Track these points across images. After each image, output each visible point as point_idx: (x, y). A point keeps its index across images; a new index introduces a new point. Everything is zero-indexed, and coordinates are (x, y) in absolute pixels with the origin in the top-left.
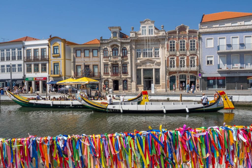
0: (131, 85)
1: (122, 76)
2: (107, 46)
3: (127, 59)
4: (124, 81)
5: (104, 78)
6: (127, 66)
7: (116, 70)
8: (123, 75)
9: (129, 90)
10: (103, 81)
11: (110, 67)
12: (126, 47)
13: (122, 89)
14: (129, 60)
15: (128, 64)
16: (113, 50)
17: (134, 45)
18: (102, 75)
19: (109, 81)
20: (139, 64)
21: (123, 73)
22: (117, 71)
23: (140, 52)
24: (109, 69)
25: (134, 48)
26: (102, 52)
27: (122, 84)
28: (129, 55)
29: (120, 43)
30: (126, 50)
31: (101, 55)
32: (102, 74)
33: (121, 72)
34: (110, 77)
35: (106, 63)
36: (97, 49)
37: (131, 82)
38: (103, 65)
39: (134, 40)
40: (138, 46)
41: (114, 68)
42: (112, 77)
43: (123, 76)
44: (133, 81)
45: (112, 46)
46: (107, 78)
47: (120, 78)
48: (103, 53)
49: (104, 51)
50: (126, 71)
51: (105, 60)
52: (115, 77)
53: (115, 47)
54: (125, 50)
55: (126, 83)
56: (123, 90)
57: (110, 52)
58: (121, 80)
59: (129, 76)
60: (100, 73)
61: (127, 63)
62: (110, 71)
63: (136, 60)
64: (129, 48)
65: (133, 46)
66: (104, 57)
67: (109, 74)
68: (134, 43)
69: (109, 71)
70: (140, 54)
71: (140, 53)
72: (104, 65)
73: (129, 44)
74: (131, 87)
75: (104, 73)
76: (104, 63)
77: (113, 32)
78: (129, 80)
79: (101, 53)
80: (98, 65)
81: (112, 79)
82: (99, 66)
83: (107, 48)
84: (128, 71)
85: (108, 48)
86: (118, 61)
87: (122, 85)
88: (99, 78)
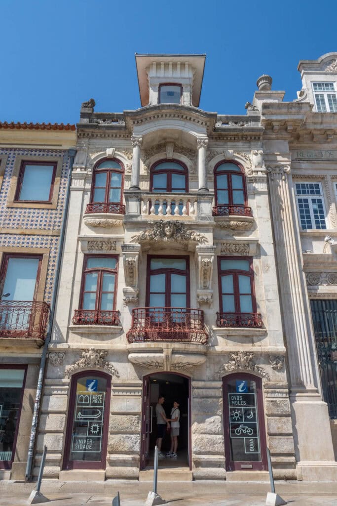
0: (292, 415)
1: (220, 339)
2: (117, 149)
3: (251, 226)
4: (229, 382)
5: (78, 353)
6: (251, 274)
7: (168, 294)
8: (228, 337)
9: (276, 465)
10: (67, 380)
11: (129, 268)
12: (239, 158)
13: (222, 458)
14: (262, 233)
15: (258, 256)
16: (154, 171)
17: (283, 155)
18: (64, 331)
19: (114, 380)
20: (321, 268)
21: (223, 318)
22: (178, 302)
23: (316, 197)
24: (122, 285)
25: (289, 169)
26: (85, 177)
27: (220, 412)
28: (259, 205)
29: (205, 130)
30: (242, 174)
31: (76, 197)
32: (63, 317)
33: (212, 313)
34: (120, 343)
35: (103, 241)
36: (54, 164)
38: (81, 257)
39: (284, 126)
40: (304, 165)
41: (158, 282)
42: (143, 345)
43: (223, 345)
44: (301, 385)
45: (147, 151)
46: (97, 351)
47: (205, 354)
48: (89, 186)
49: (95, 172)
50: (246, 307)
51: (94, 227)
52: (168, 347)
53: (170, 154)
54: (229, 174)
55: (249, 399)
56: (230, 465)
57: (140, 178)
58: (208, 373)
59: (273, 343)
60: (48, 310)
61: (252, 250)
62: (127, 303)
63: (305, 239)
64: (259, 164)
65: (279, 158)
66: (92, 208)
67: (115, 321)
68: (285, 146)
69: (120, 297)
70: (322, 212)
71: (320, 206)
72: (87, 257)
73: (260, 143)
74: (294, 434)
75: (80, 318)
76: (91, 242)
77: (161, 85)
78: (274, 377)
79: (77, 184)
80: (39, 256)
81: (137, 366)
82: (48, 267)
83: (119, 161)
84: (262, 309)
85: (122, 157)
86: (190, 227)
87: (215, 422)
88: (37, 354)
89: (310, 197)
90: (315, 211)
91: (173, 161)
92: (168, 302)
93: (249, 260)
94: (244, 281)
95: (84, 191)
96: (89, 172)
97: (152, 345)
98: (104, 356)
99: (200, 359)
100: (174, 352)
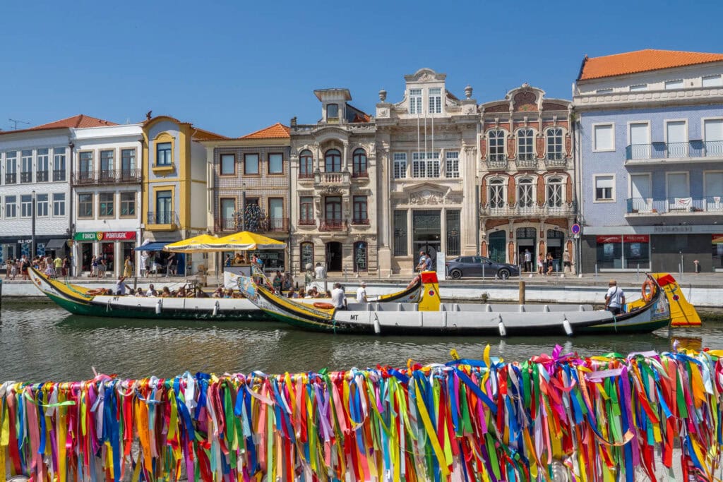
0: (377, 255)
1: (353, 229)
2: (309, 145)
3: (367, 182)
4: (356, 245)
5: (301, 236)
6: (366, 203)
7: (334, 212)
8: (356, 228)
9: (370, 270)
10: (299, 245)
11: (317, 204)
12: (364, 147)
13: (352, 269)
14: (372, 186)
15: (370, 195)
16: (326, 156)
17: (386, 143)
18: (295, 228)
19: (315, 245)
20: (399, 197)
21: (355, 221)
22: (338, 216)
23: (403, 161)
24: (315, 210)
25: (387, 151)
26: (296, 161)
27: (352, 254)
28: (372, 171)
29: (347, 137)
30: (365, 155)
31: (293, 171)
32: (295, 222)
33: (350, 219)
34: (316, 232)
35: (306, 191)
36: (282, 154)
37: (378, 250)
38: (298, 198)
39: (387, 127)
40: (399, 144)
41: (330, 208)
42: (324, 233)
43: (354, 231)
44: (383, 245)
45: (323, 145)
46: (308, 235)
47: (347, 235)
48: (298, 165)
49: (300, 158)
50: (364, 216)
51: (303, 185)
52: (332, 233)
53: (333, 146)
54: (360, 155)
55: (363, 250)
56: (355, 271)
57: (320, 160)
58: (348, 241)
59: (373, 231)
60: (289, 221)
61: (367, 193)
62: (318, 216)
63: (393, 184)
64: (373, 151)
65: (384, 144)
66: (301, 176)
67: (313, 223)
68: (388, 137)
69: (315, 215)
70: (405, 168)
71: (404, 166)
72: (301, 198)
73: (374, 139)
74: (377, 261)
75: (301, 223)
76: (302, 192)
77: (328, 105)
78: (372, 242)
79: (293, 164)
80: (282, 198)
81: (323, 240)
82: (286, 203)
83: (310, 151)
84: (369, 217)
85: (311, 149)
86: (340, 187)
87: (350, 257)
88: (287, 236)
89: (400, 161)
90: (402, 168)
91: (335, 149)
92: (334, 216)
93: (366, 197)
94: (363, 205)
95: (297, 167)
96: (298, 158)
97: (327, 233)
98: (311, 236)
99: (345, 237)
100: (335, 235)
